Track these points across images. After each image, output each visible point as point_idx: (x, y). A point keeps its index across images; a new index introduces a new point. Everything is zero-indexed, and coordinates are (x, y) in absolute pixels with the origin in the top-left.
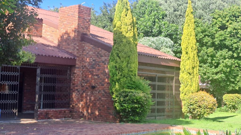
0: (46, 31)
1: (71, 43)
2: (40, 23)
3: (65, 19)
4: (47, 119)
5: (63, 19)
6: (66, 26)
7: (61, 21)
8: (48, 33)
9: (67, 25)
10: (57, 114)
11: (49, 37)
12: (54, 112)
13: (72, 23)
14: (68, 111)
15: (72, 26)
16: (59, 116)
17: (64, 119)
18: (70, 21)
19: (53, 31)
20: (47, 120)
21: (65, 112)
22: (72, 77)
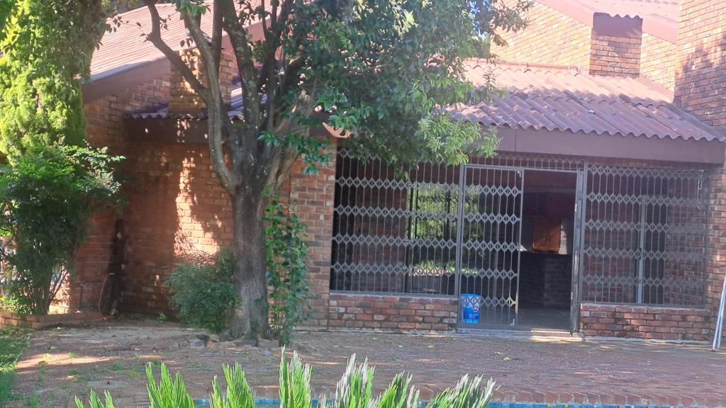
0: (651, 55)
1: (711, 87)
2: (635, 34)
3: (697, 8)
4: (618, 336)
5: (690, 10)
6: (698, 31)
7: (684, 18)
8: (656, 62)
9: (703, 29)
10: (654, 323)
11: (657, 72)
12: (642, 316)
13: (714, 20)
14: (699, 315)
15: (715, 32)
16: (662, 330)
17: (679, 341)
18: (711, 15)
19: (667, 53)
20: (616, 338)
21: (684, 318)
22: (712, 202)
